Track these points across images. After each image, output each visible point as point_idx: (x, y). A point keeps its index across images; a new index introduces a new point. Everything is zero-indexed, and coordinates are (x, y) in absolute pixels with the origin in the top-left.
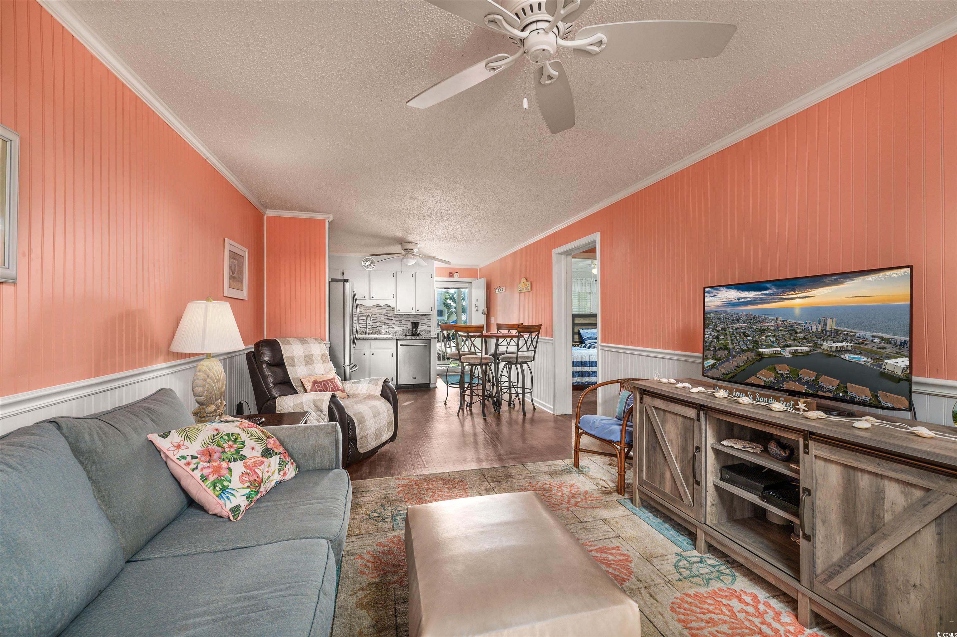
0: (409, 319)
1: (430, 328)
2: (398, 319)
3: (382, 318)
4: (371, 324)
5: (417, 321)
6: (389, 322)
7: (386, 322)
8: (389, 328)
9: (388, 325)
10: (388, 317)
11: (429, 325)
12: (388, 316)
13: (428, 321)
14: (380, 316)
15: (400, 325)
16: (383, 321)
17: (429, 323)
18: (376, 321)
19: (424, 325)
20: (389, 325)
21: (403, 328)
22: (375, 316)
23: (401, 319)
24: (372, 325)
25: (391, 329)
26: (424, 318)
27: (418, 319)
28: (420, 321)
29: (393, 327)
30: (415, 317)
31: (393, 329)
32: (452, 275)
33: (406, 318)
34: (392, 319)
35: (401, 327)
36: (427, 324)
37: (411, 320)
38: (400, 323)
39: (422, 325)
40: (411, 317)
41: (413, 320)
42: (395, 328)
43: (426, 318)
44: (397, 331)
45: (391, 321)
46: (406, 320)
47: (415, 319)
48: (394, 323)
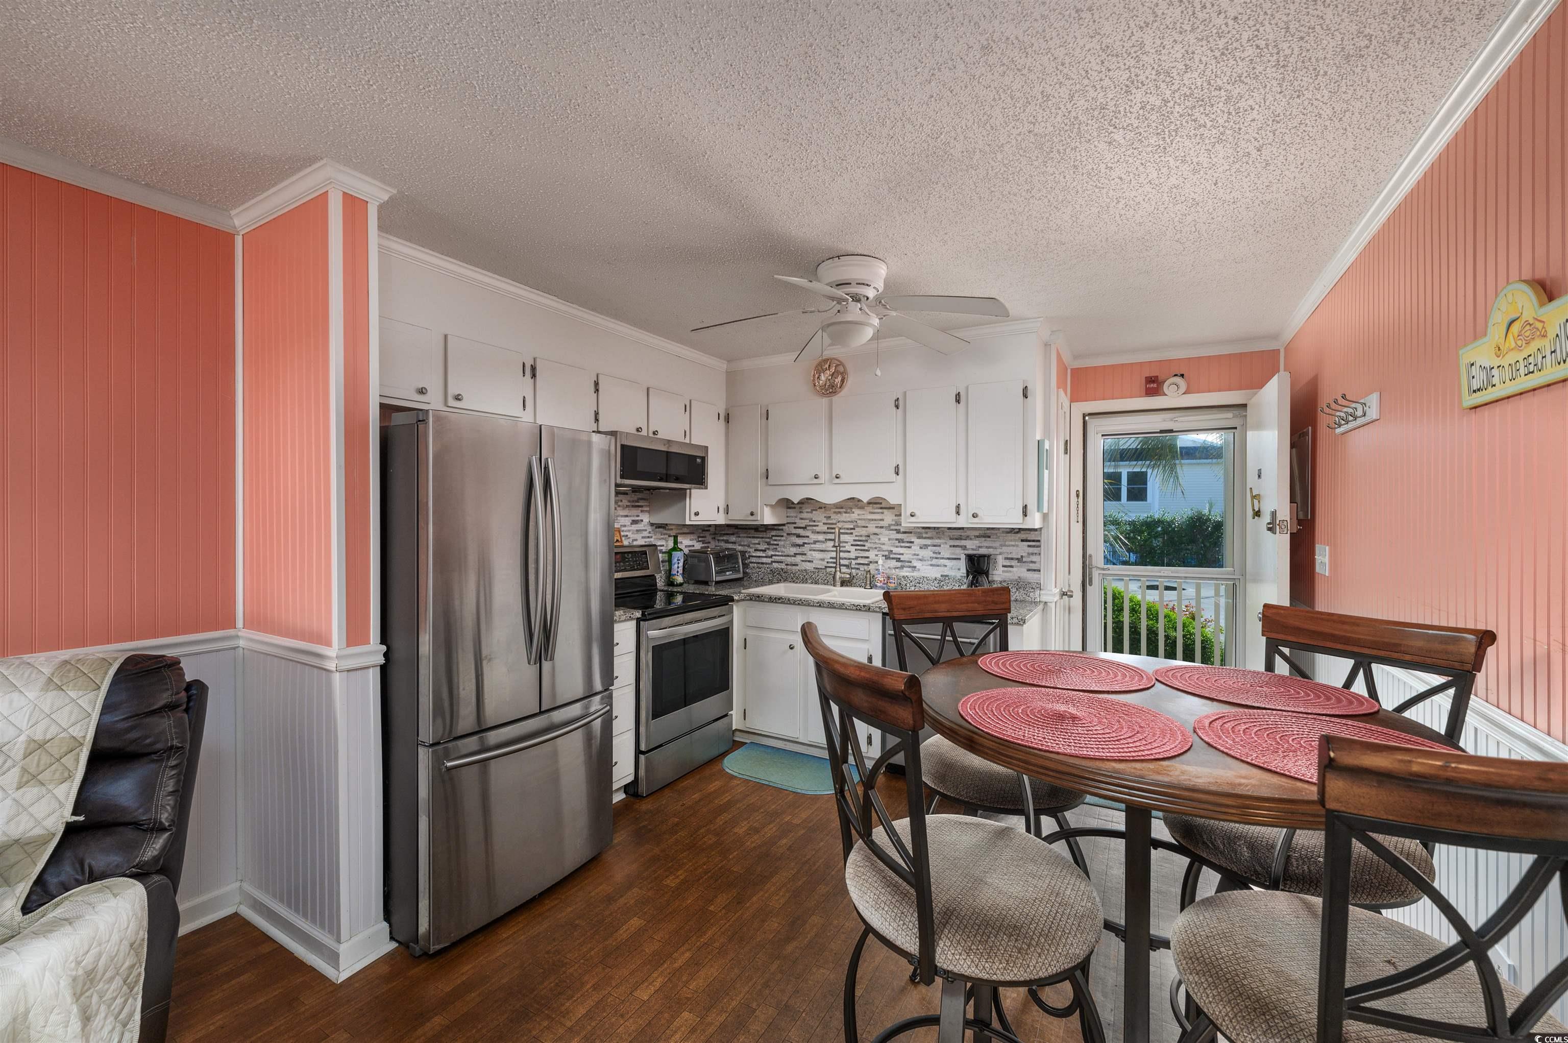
0: (963, 543)
1: (1035, 575)
2: (928, 542)
3: (884, 539)
4: (853, 555)
5: (991, 551)
6: (901, 550)
7: (895, 550)
8: (902, 567)
9: (898, 560)
10: (900, 536)
11: (1032, 566)
13: (1031, 550)
15: (934, 562)
16: (885, 547)
17: (1034, 558)
18: (868, 545)
19: (1014, 563)
20: (902, 558)
21: (946, 572)
22: (864, 532)
23: (936, 542)
24: (857, 558)
25: (905, 572)
26: (1015, 540)
27: (991, 545)
28: (999, 551)
29: (915, 567)
30: (978, 537)
31: (913, 571)
32: (1155, 385)
33: (951, 539)
34: (912, 542)
35: (938, 566)
36: (1025, 562)
37: (965, 546)
38: (935, 555)
39: (1009, 564)
40: (968, 537)
41: (974, 547)
42: (919, 570)
43: (1022, 541)
44: (925, 580)
45: (909, 547)
46: (950, 546)
47: (980, 545)
48: (918, 555)
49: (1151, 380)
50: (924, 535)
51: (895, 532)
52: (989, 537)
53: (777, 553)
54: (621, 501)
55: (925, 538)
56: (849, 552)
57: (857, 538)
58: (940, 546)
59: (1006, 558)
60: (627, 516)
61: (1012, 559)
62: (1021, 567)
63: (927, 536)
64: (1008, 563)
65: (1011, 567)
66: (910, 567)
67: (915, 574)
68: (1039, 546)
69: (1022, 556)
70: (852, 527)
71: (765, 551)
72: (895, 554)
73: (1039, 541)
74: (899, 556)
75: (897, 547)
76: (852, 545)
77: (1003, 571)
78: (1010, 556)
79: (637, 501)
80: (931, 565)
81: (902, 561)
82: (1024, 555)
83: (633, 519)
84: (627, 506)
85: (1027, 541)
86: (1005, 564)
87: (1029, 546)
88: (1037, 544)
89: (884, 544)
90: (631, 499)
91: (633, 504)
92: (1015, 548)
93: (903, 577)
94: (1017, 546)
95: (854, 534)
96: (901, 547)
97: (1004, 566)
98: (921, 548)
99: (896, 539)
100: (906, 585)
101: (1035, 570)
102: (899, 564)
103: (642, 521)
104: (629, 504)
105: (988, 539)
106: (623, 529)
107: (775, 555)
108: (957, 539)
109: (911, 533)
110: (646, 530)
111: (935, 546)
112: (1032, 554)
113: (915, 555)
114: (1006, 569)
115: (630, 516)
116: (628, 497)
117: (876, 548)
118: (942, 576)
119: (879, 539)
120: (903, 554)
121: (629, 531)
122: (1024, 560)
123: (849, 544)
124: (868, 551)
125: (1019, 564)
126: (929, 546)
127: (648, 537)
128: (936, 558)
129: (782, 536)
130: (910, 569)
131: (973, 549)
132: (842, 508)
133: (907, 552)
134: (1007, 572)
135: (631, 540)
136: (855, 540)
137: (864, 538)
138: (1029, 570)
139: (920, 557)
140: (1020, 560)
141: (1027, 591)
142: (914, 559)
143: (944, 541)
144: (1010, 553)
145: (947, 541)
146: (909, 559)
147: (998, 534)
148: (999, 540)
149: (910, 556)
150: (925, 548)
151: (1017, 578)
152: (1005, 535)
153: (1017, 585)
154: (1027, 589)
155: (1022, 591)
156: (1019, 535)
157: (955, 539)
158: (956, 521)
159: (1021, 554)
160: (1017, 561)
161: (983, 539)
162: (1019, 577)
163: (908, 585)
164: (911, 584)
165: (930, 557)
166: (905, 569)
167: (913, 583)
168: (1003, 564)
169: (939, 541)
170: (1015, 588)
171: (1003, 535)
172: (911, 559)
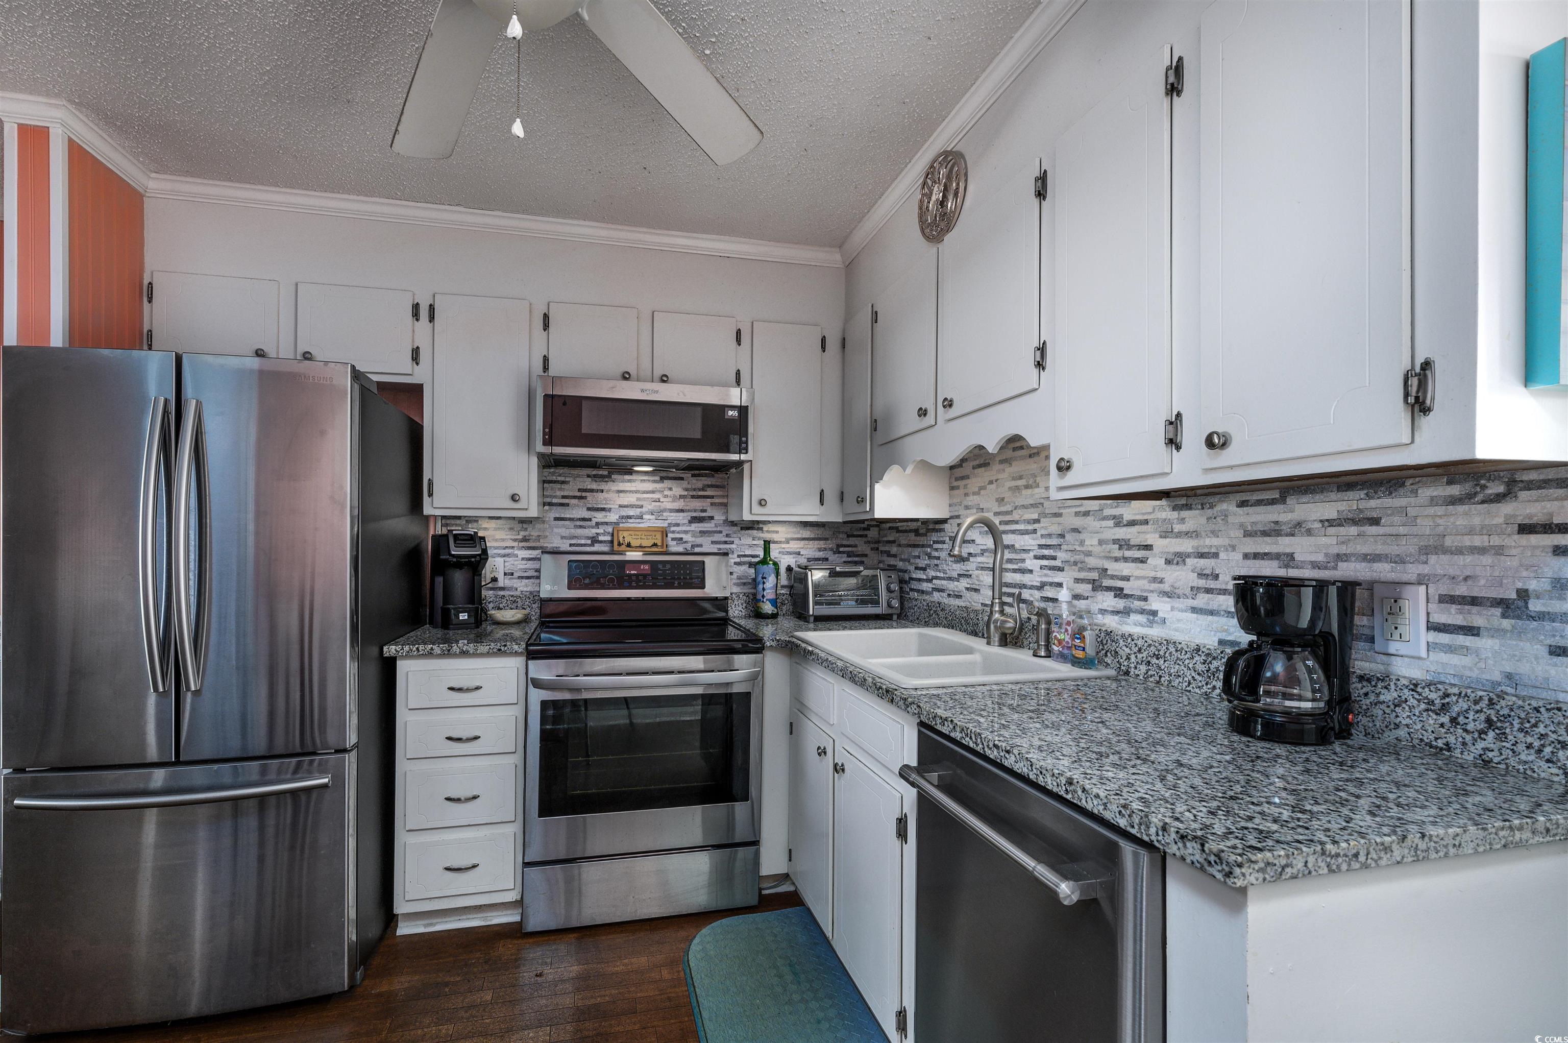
2: (1186, 545)
3: (1091, 542)
5: (1384, 571)
6: (1125, 569)
7: (1112, 567)
8: (1126, 612)
9: (1119, 593)
10: (1122, 533)
12: (1118, 522)
14: (1078, 522)
15: (1202, 600)
16: (1092, 562)
19: (1478, 617)
20: (1128, 587)
23: (1210, 542)
25: (1134, 626)
26: (1487, 531)
27: (1380, 549)
28: (1412, 571)
29: (1154, 613)
30: (1331, 523)
31: (1151, 624)
33: (1248, 534)
34: (1148, 547)
35: (1212, 613)
36: (1541, 617)
37: (1291, 556)
38: (1202, 583)
39: (1459, 620)
40: (1299, 524)
41: (1320, 558)
42: (1164, 621)
43: (1526, 529)
44: (1172, 649)
45: (1142, 561)
46: (1246, 556)
47: (1343, 549)
48: (1161, 581)
50: (1177, 528)
51: (1111, 523)
52: (1375, 522)
53: (939, 574)
54: (670, 489)
55: (1179, 535)
56: (1031, 571)
57: (1043, 542)
58: (1216, 555)
59: (1448, 599)
60: (682, 511)
61: (1474, 601)
62: (1519, 634)
63: (1184, 528)
64: (1451, 616)
65: (1472, 631)
66: (1142, 612)
67: (1155, 632)
69: (1523, 594)
70: (1035, 516)
71: (924, 569)
72: (1113, 577)
74: (1120, 584)
75: (1116, 559)
76: (1036, 557)
77: (1432, 647)
78: (1461, 590)
79: (703, 489)
80: (1194, 610)
81: (1127, 596)
82: (1532, 585)
83: (695, 514)
84: (681, 497)
85: (1548, 528)
86: (1441, 617)
87: (1562, 551)
89: (1089, 554)
90: (689, 486)
91: (694, 493)
92: (1487, 560)
93: (1123, 636)
94: (1499, 551)
95: (1039, 533)
96: (1126, 559)
97: (1432, 627)
98: (1168, 562)
99: (1115, 541)
100: (1128, 658)
102: (1120, 604)
103: (712, 518)
104: (686, 493)
105: (1373, 530)
106: (673, 529)
107: (937, 578)
108: (1265, 534)
109: (1146, 522)
110: (720, 532)
111: (1202, 555)
113: (1155, 580)
114: (1446, 638)
115: (689, 511)
116: (684, 484)
117: (1075, 563)
118: (1221, 642)
119: (1082, 543)
120: (1127, 579)
121: (686, 532)
122: (1535, 606)
123: (1032, 554)
124: (1060, 569)
125: (1506, 623)
126: (1188, 555)
127: (726, 543)
128: (1208, 591)
129: (944, 542)
130: (1143, 619)
131: (1315, 565)
132: (1021, 478)
133: (1138, 573)
134: (1450, 649)
135: (689, 546)
136: (1041, 546)
137: (1054, 541)
138: (1558, 651)
139: (1166, 587)
140: (1512, 607)
141: (1542, 736)
142: (1152, 591)
143: (1226, 542)
144: (1466, 578)
145: (1234, 542)
146: (1142, 590)
147: (1412, 512)
148: (1414, 530)
149: (1144, 584)
150: (1177, 564)
151: (1497, 676)
152: (1440, 510)
153: (1491, 703)
154: (1541, 729)
155: (1513, 733)
156: (1506, 509)
157: (1259, 533)
158: (1168, 470)
159: (1520, 585)
160: (1498, 611)
161: (1353, 530)
162: (1509, 676)
163: (1133, 657)
164: (1140, 656)
165: (1192, 588)
166: (1134, 617)
167: (1145, 654)
168: (1431, 620)
169: (1215, 541)
170: (1482, 717)
171: (1431, 511)
172: (1145, 591)
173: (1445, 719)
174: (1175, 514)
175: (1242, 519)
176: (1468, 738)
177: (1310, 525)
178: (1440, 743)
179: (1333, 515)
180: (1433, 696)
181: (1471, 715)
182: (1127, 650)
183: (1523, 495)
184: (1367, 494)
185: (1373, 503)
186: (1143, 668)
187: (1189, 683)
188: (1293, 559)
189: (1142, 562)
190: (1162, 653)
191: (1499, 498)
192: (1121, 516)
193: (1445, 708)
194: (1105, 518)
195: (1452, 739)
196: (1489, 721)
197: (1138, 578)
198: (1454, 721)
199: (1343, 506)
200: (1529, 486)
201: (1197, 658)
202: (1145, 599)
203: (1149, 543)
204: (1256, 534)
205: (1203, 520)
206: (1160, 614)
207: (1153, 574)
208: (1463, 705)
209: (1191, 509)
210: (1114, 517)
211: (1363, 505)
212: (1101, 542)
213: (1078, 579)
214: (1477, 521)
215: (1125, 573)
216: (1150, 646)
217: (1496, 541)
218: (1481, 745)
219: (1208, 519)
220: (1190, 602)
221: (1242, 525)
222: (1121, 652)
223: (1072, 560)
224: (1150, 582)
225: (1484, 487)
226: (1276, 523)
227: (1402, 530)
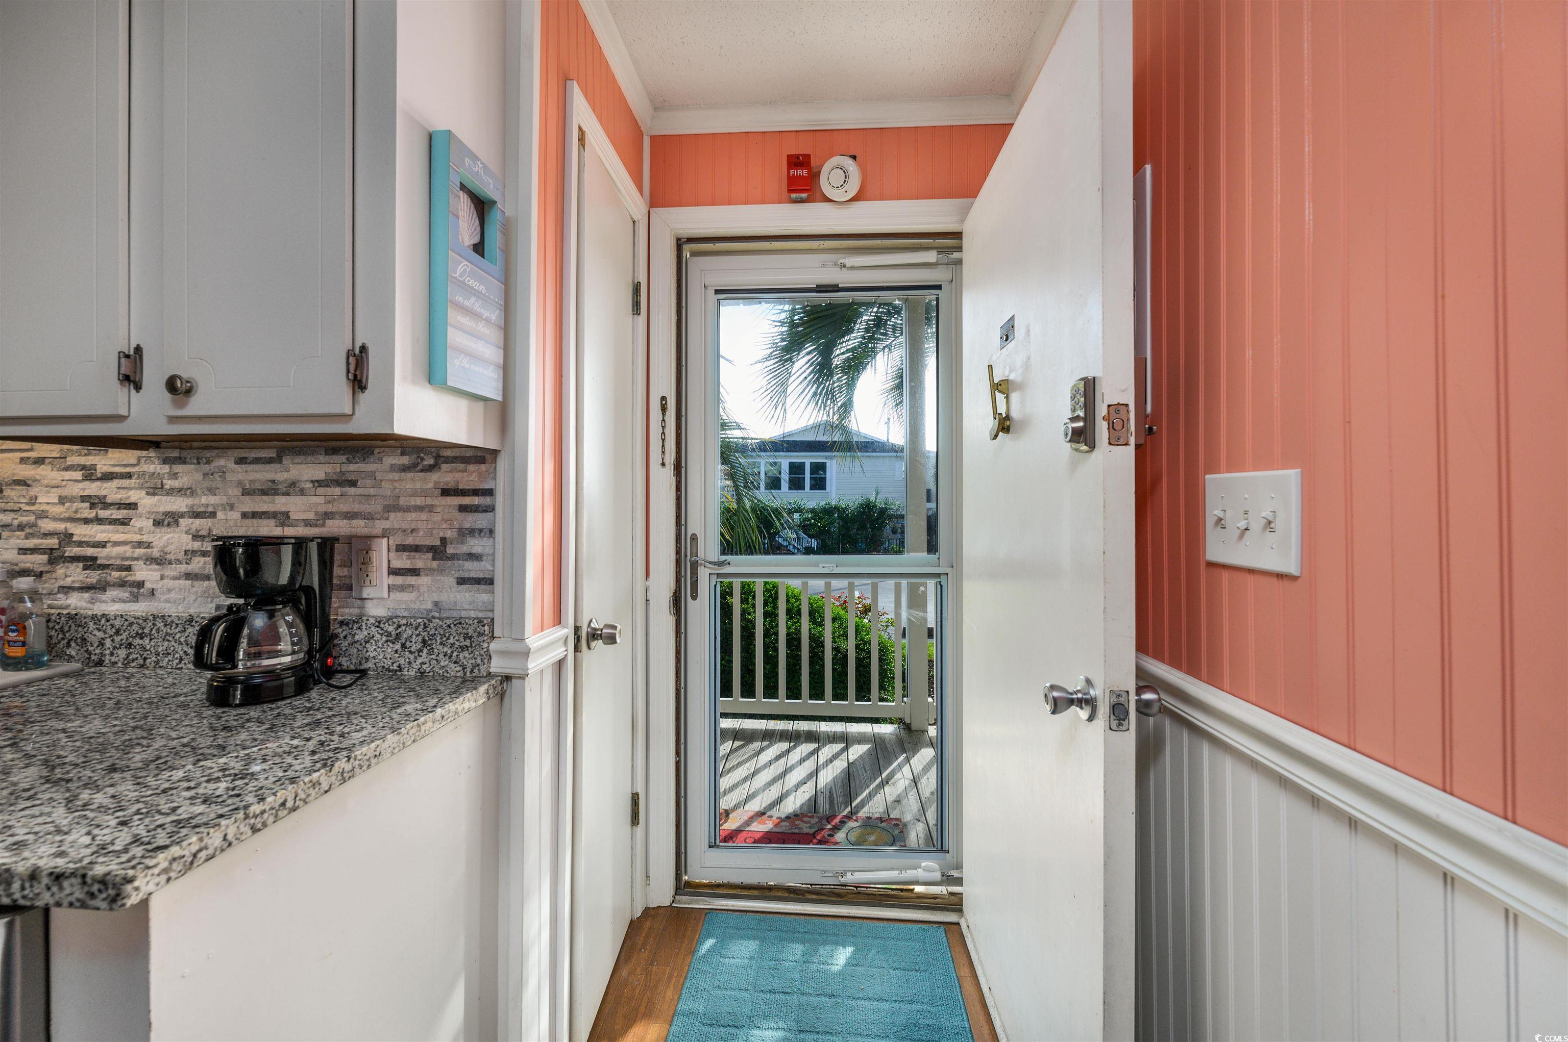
1: (481, 596)
2: (180, 504)
3: (47, 499)
5: (359, 527)
6: (100, 533)
7: (80, 532)
8: (100, 587)
9: (90, 563)
10: (93, 488)
11: (473, 569)
12: (89, 474)
13: (468, 520)
14: (26, 472)
16: (47, 525)
17: (476, 545)
19: (420, 561)
20: (103, 556)
23: (206, 500)
25: (111, 603)
26: (424, 493)
27: (356, 507)
28: (380, 526)
29: (140, 584)
30: (319, 483)
31: (135, 598)
32: (805, 173)
33: (246, 492)
34: (133, 506)
36: (454, 557)
37: (286, 515)
39: (408, 565)
40: (293, 484)
41: (311, 516)
42: (152, 592)
43: (445, 492)
44: (160, 624)
45: (124, 522)
46: (245, 515)
47: (329, 508)
48: (149, 545)
49: (797, 161)
50: (169, 484)
51: (78, 475)
52: (353, 484)
55: (171, 492)
58: (213, 515)
59: (402, 548)
61: (416, 549)
62: (441, 571)
63: (176, 484)
64: (402, 561)
65: (415, 572)
66: (122, 584)
67: (140, 608)
68: (491, 509)
69: (443, 540)
72: (80, 544)
73: (490, 492)
74: (90, 552)
75: (87, 521)
77: (390, 588)
78: (409, 541)
80: (188, 576)
81: (102, 567)
82: (449, 534)
85: (458, 492)
86: (397, 564)
87: (463, 509)
88: (486, 500)
89: (43, 515)
92: (424, 516)
93: (94, 617)
94: (430, 509)
96: (99, 521)
97: (393, 572)
98: (157, 523)
99: (83, 499)
100: (101, 644)
101: (478, 581)
102: (94, 577)
105: (352, 491)
108: (264, 492)
109: (129, 476)
111: (197, 515)
112: (472, 532)
113: (140, 544)
114: (399, 580)
117: (21, 527)
119: (33, 501)
120: (102, 545)
122: (450, 550)
125: (435, 564)
126: (182, 515)
130: (124, 594)
131: (307, 523)
133: (117, 537)
134: (402, 588)
138: (461, 581)
139: (155, 553)
140: (438, 551)
141: (453, 645)
142: (137, 559)
143: (224, 500)
144: (413, 531)
145: (233, 500)
146: (123, 559)
147: (379, 476)
148: (380, 492)
149: (127, 550)
150: (169, 525)
151: (429, 606)
152: (396, 476)
153: (425, 627)
154: (451, 641)
155: (437, 648)
156: (435, 476)
157: (257, 492)
158: (124, 412)
159: (441, 535)
160: (430, 555)
161: (337, 491)
162: (436, 604)
163: (108, 642)
164: (117, 639)
165: (186, 552)
166: (112, 593)
167: (124, 636)
168: (391, 566)
169: (212, 500)
170: (420, 639)
171: (391, 476)
172: (127, 559)
173: (398, 646)
174: (166, 468)
175: (241, 477)
176: (412, 657)
177: (303, 485)
178: (395, 667)
179: (322, 476)
180: (391, 629)
181: (414, 639)
182: (100, 635)
183: (444, 467)
184: (347, 459)
185: (352, 467)
186: (122, 653)
187: (181, 659)
188: (289, 517)
189: (123, 524)
190: (147, 631)
191: (431, 468)
192: (93, 467)
193: (398, 636)
194: (68, 469)
195: (402, 661)
196: (424, 642)
197: (116, 544)
198: (403, 646)
199: (329, 469)
200: (448, 460)
201: (190, 630)
202: (128, 569)
203: (133, 500)
204: (254, 492)
205: (199, 476)
206: (148, 585)
207: (137, 538)
208: (409, 632)
209: (185, 463)
210: (83, 468)
211: (345, 468)
212: (62, 500)
213: (26, 549)
214: (418, 485)
215: (101, 537)
216: (131, 624)
217: (429, 501)
218: (420, 660)
219: (205, 475)
220: (183, 568)
221: (240, 483)
222: (91, 638)
223: (16, 523)
224: (134, 547)
225: (422, 459)
226: (273, 481)
227: (372, 491)
